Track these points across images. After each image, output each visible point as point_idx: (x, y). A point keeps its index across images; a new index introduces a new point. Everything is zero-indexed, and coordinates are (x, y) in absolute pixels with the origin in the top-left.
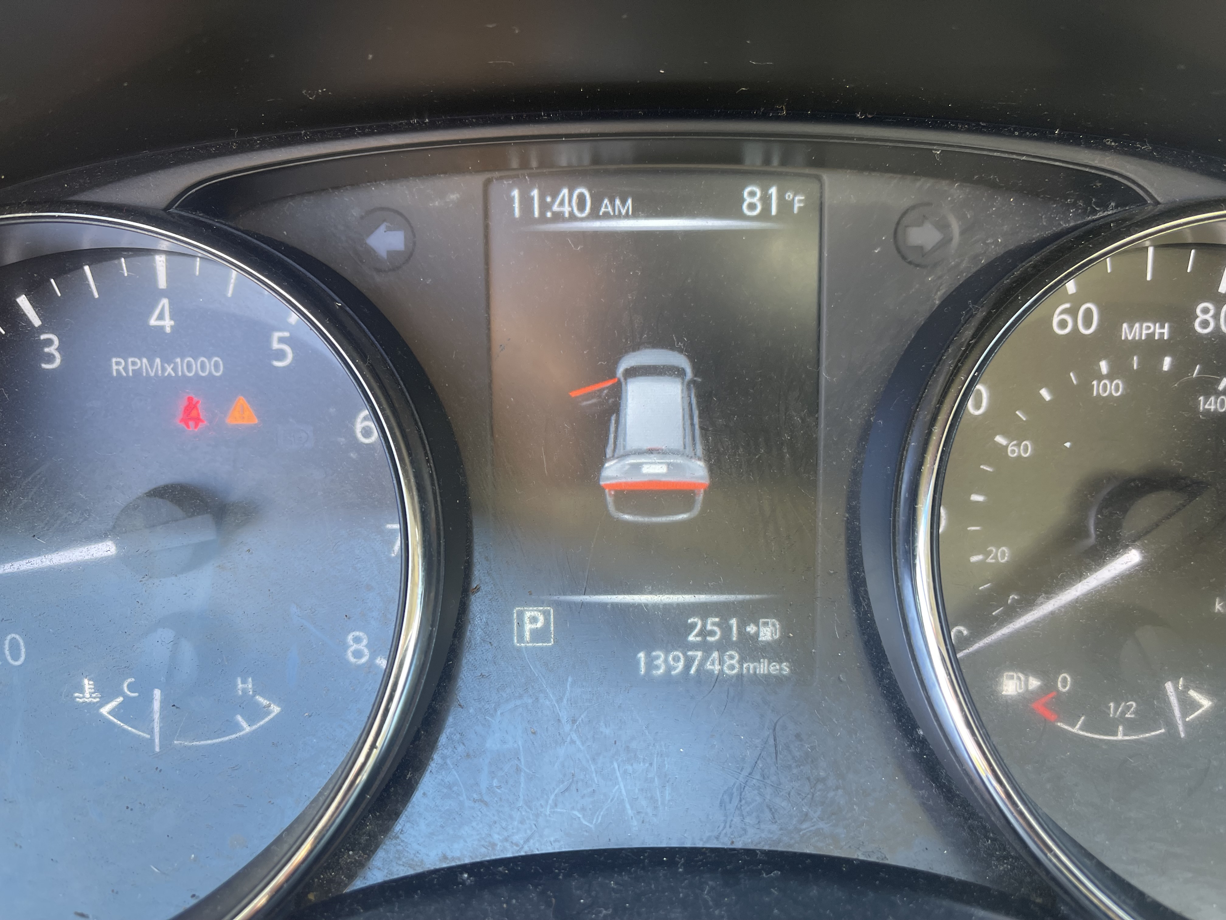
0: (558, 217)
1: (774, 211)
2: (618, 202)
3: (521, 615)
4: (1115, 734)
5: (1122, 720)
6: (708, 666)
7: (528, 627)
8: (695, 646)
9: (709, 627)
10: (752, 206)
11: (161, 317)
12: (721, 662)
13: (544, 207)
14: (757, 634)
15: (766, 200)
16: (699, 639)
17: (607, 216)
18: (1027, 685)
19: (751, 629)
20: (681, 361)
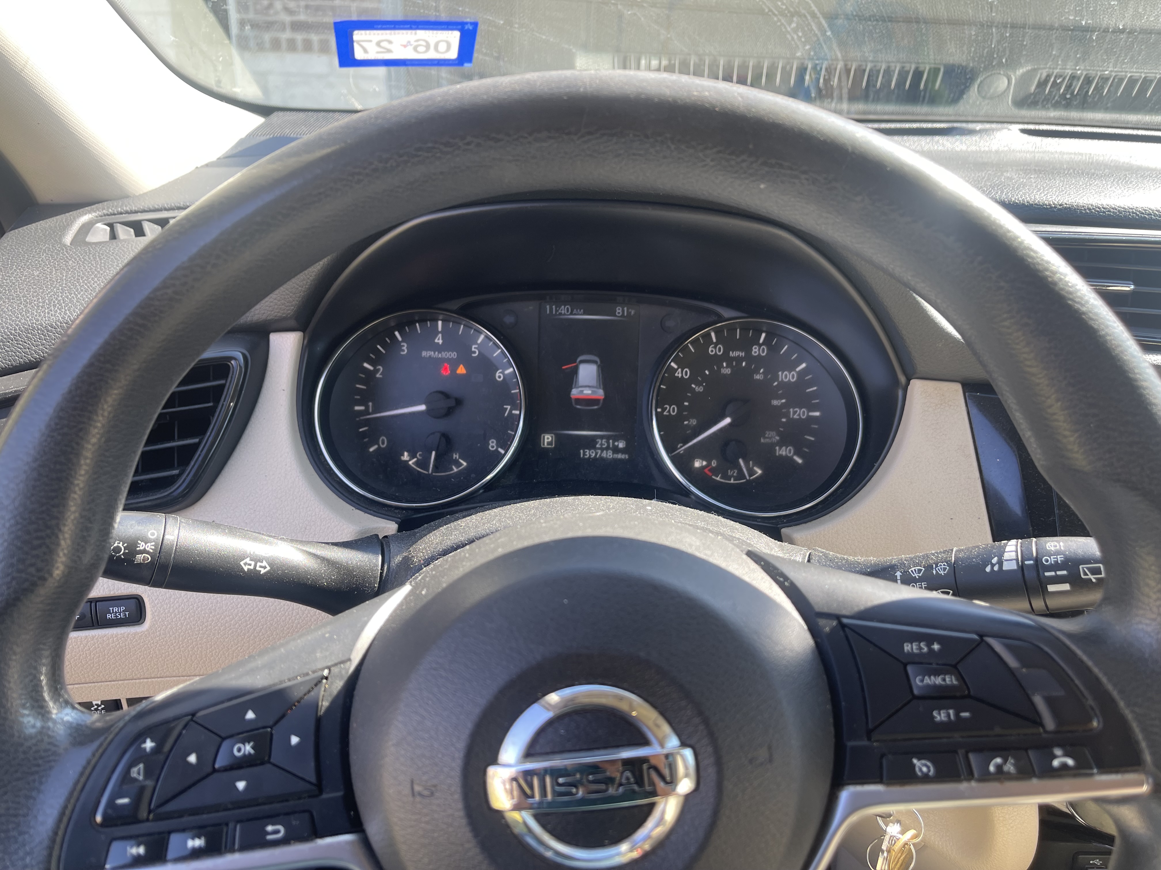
0: (561, 314)
1: (625, 314)
2: (578, 310)
3: (544, 437)
4: (730, 480)
5: (732, 476)
6: (602, 455)
7: (546, 441)
8: (599, 449)
9: (603, 442)
10: (619, 313)
11: (439, 339)
12: (607, 454)
13: (556, 311)
14: (618, 445)
15: (623, 311)
16: (600, 446)
17: (575, 314)
18: (702, 463)
19: (616, 444)
20: (597, 359)
